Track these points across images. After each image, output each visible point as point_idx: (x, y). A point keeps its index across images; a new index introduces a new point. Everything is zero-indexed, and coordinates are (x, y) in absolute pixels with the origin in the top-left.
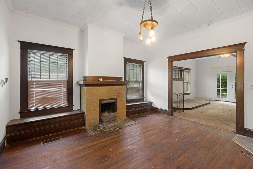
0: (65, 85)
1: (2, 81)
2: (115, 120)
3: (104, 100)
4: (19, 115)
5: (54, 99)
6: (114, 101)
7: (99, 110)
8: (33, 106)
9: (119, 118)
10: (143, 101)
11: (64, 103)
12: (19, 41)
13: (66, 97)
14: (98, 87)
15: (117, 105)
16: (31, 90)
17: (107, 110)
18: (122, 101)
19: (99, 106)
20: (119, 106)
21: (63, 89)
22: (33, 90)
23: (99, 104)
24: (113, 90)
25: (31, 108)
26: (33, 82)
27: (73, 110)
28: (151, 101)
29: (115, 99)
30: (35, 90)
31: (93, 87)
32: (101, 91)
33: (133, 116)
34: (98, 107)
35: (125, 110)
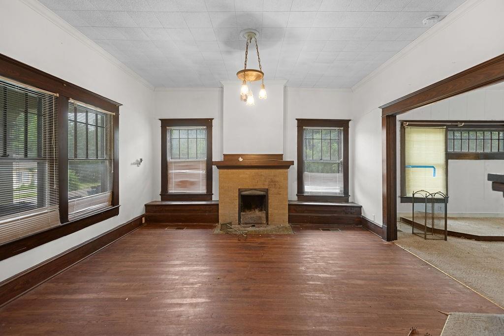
0: (204, 166)
1: (137, 161)
2: (261, 224)
3: (246, 190)
4: (160, 197)
5: (192, 183)
6: (262, 193)
7: (237, 203)
8: (172, 190)
9: (274, 223)
10: (347, 201)
11: (202, 190)
12: (160, 119)
13: (205, 181)
14: (237, 170)
15: (269, 201)
16: (170, 171)
17: (259, 207)
18: (279, 195)
19: (238, 198)
20: (272, 201)
21: (202, 172)
22: (172, 171)
23: (237, 195)
24: (261, 175)
25: (170, 192)
26: (171, 162)
27: (213, 200)
28: (360, 204)
29: (267, 191)
30: (173, 171)
31: (229, 170)
32: (241, 176)
33: (308, 225)
34: (236, 200)
35: (287, 211)
